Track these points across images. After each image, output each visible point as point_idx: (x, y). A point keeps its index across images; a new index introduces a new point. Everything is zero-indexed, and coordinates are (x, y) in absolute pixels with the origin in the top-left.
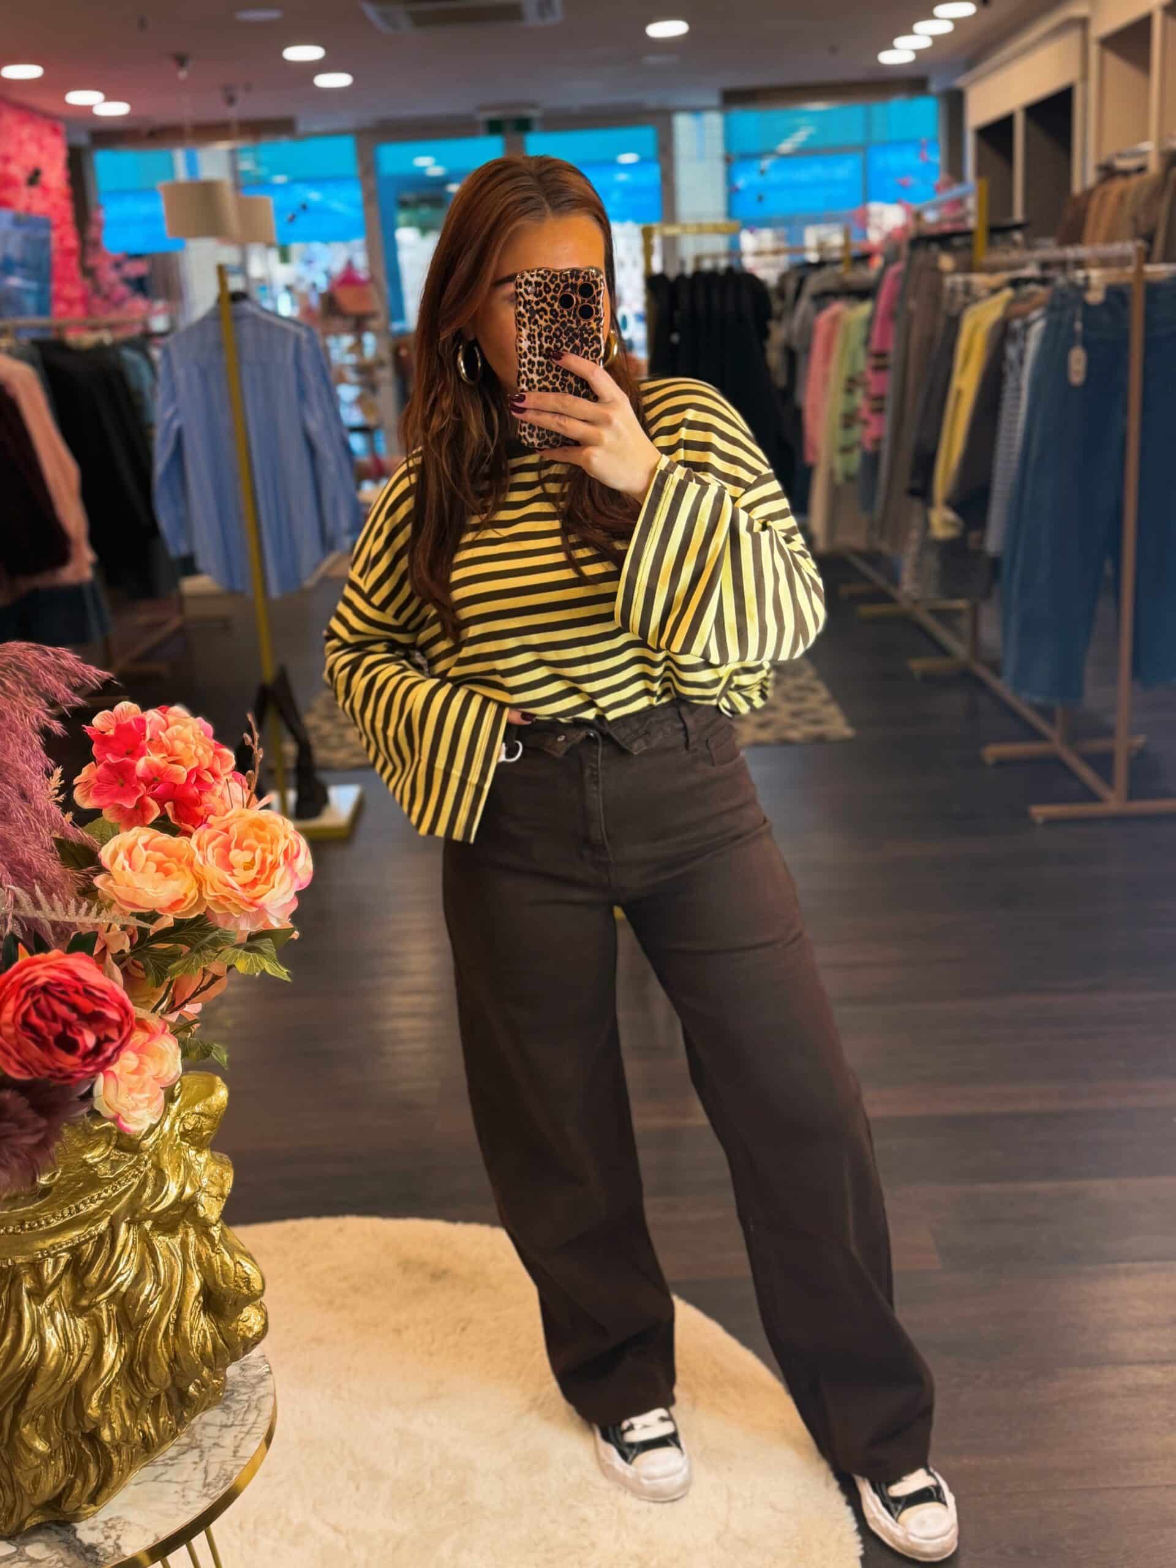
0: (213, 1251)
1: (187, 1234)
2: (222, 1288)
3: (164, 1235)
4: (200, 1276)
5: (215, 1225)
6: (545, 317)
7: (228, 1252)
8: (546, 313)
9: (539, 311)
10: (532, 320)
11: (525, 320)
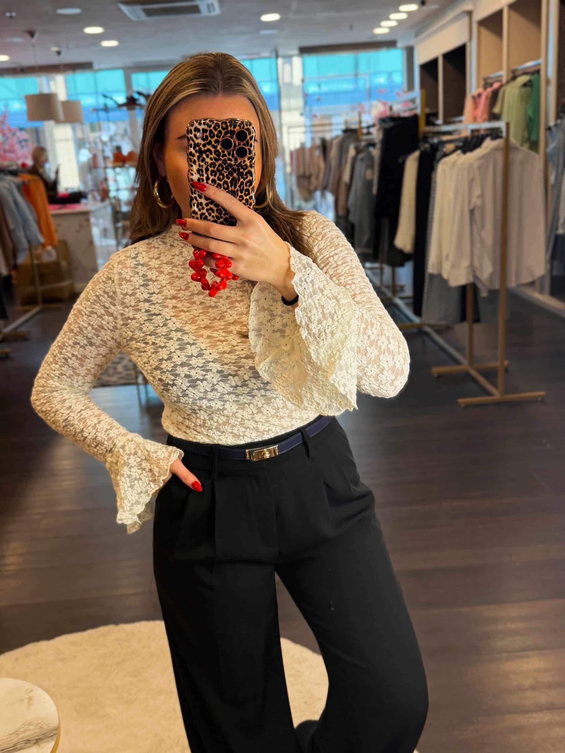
6: (212, 156)
8: (211, 154)
9: (205, 152)
10: (201, 159)
11: (196, 158)
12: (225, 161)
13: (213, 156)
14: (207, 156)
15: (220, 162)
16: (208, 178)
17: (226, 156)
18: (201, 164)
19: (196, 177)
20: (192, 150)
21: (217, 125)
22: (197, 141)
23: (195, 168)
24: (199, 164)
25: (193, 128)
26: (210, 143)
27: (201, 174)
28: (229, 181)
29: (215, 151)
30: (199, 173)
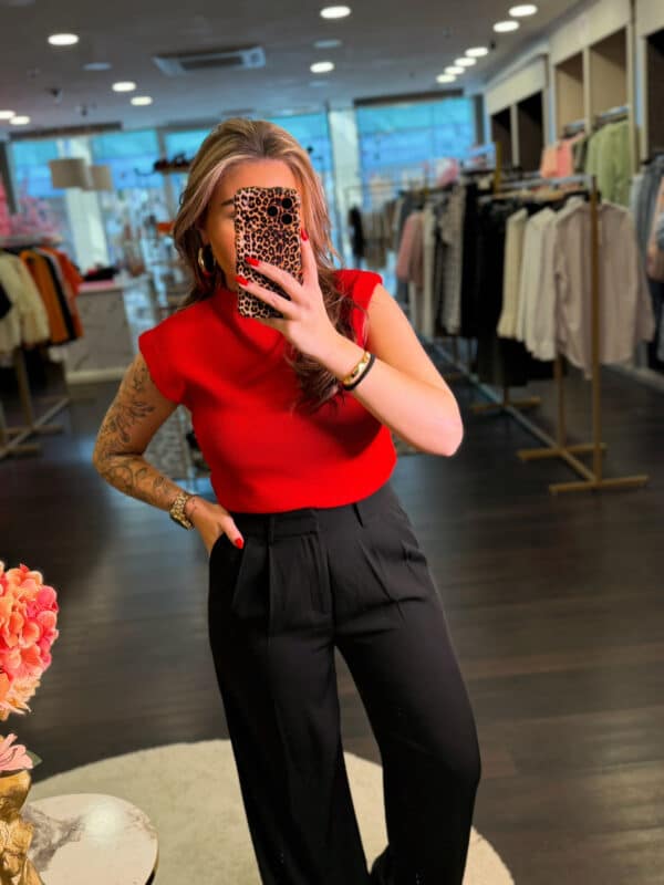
8: (258, 220)
9: (252, 218)
10: (248, 225)
11: (243, 225)
12: (270, 228)
13: (259, 222)
15: (266, 228)
16: (254, 244)
17: (271, 221)
18: (248, 230)
19: (242, 243)
20: (239, 217)
21: (264, 193)
22: (244, 209)
23: (242, 234)
24: (246, 230)
25: (240, 196)
26: (256, 210)
27: (248, 239)
28: (274, 247)
29: (261, 218)
30: (245, 239)
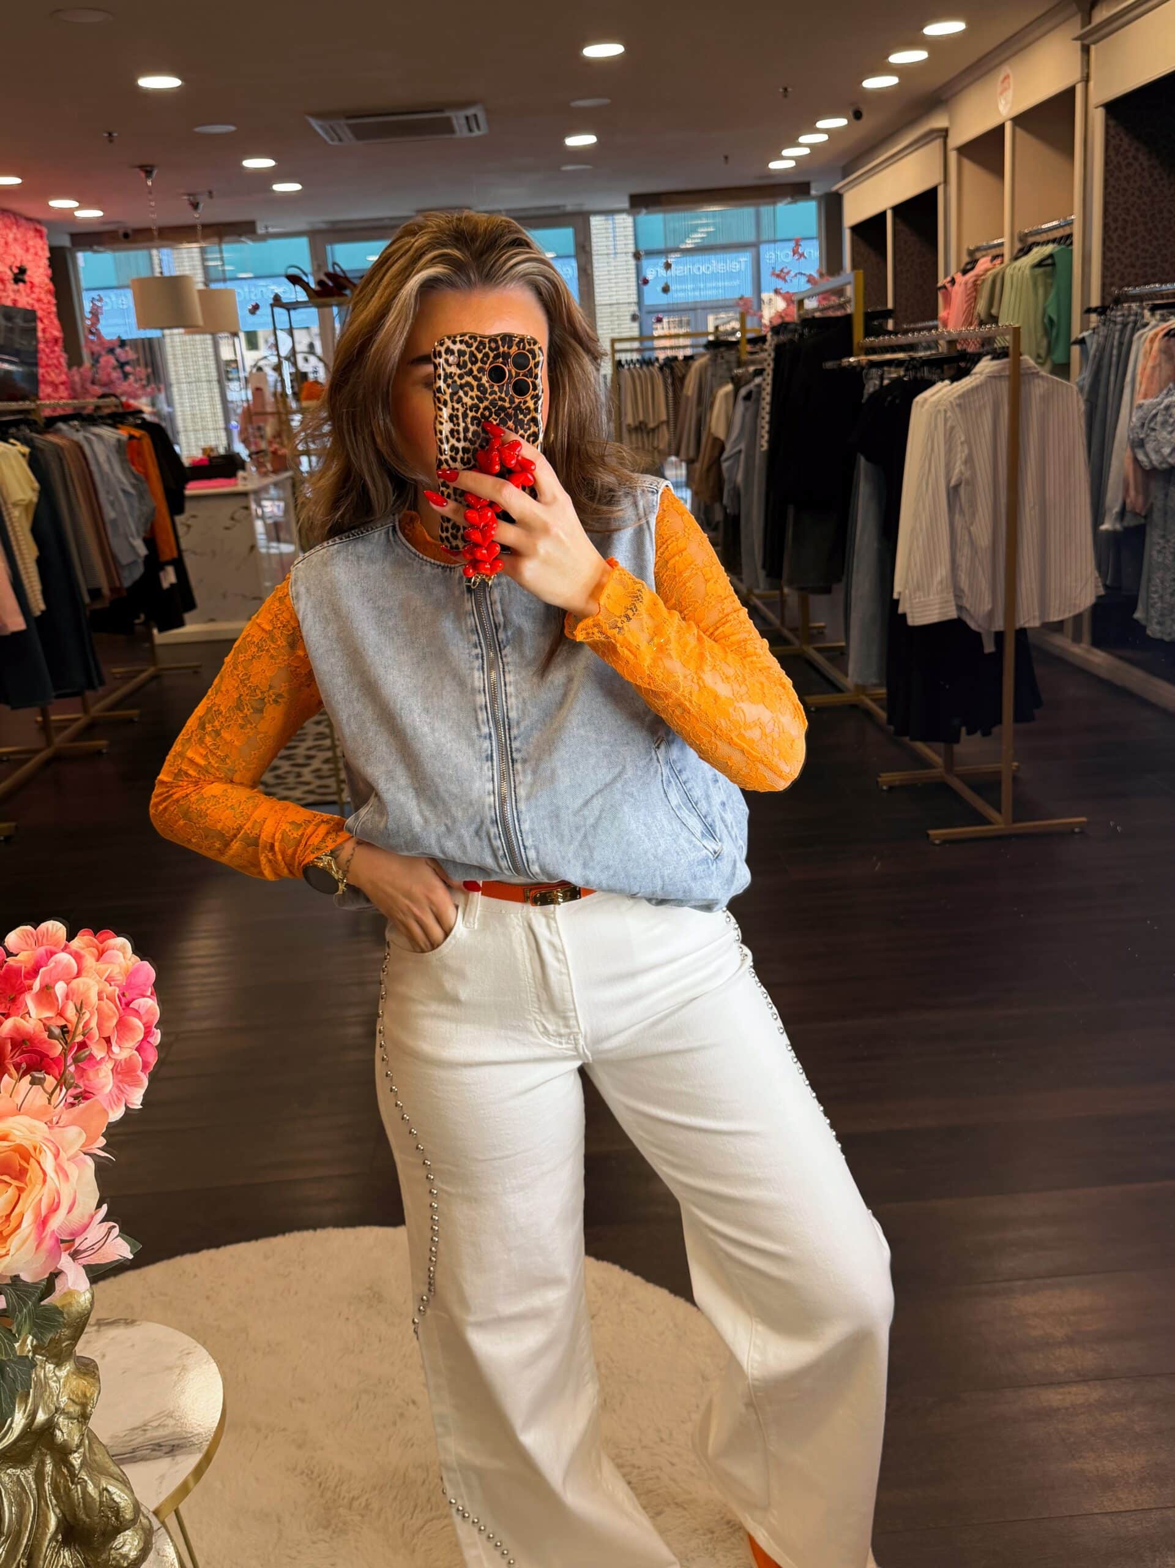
0: (73, 1483)
1: (42, 1463)
2: (85, 1522)
3: (14, 1468)
4: (58, 1511)
5: (75, 1452)
6: (473, 394)
7: (91, 1480)
8: (472, 390)
9: (462, 387)
10: (455, 398)
11: (447, 397)
12: (493, 402)
13: (475, 393)
14: (466, 394)
15: (486, 403)
16: (466, 430)
17: (493, 393)
18: (456, 406)
19: (446, 428)
20: (441, 383)
21: (482, 344)
22: (449, 370)
23: (446, 413)
24: (453, 406)
26: (470, 373)
27: (455, 422)
29: (478, 385)
30: (451, 420)
